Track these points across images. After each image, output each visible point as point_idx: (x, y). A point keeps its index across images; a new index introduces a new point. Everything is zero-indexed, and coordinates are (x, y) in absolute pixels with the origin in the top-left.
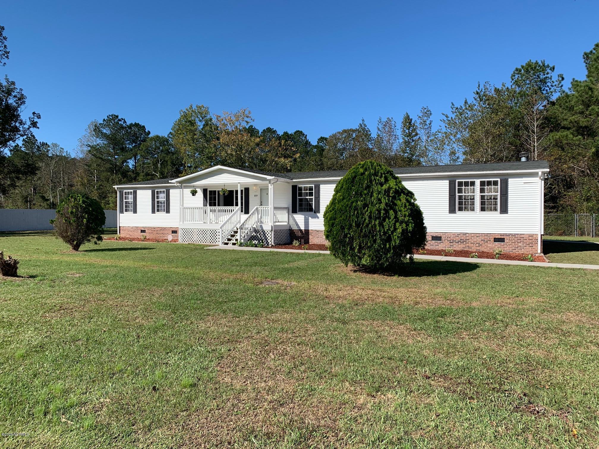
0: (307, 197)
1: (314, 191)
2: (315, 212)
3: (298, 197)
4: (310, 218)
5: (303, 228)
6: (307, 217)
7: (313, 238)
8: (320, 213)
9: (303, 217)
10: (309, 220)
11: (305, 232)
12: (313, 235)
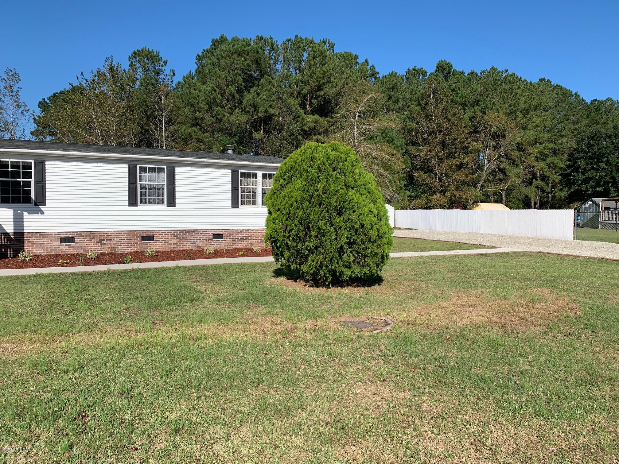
0: (18, 180)
1: (33, 170)
2: (36, 204)
4: (25, 214)
5: (12, 231)
6: (19, 212)
7: (34, 246)
8: (45, 206)
9: (12, 211)
10: (24, 217)
11: (14, 237)
12: (33, 242)
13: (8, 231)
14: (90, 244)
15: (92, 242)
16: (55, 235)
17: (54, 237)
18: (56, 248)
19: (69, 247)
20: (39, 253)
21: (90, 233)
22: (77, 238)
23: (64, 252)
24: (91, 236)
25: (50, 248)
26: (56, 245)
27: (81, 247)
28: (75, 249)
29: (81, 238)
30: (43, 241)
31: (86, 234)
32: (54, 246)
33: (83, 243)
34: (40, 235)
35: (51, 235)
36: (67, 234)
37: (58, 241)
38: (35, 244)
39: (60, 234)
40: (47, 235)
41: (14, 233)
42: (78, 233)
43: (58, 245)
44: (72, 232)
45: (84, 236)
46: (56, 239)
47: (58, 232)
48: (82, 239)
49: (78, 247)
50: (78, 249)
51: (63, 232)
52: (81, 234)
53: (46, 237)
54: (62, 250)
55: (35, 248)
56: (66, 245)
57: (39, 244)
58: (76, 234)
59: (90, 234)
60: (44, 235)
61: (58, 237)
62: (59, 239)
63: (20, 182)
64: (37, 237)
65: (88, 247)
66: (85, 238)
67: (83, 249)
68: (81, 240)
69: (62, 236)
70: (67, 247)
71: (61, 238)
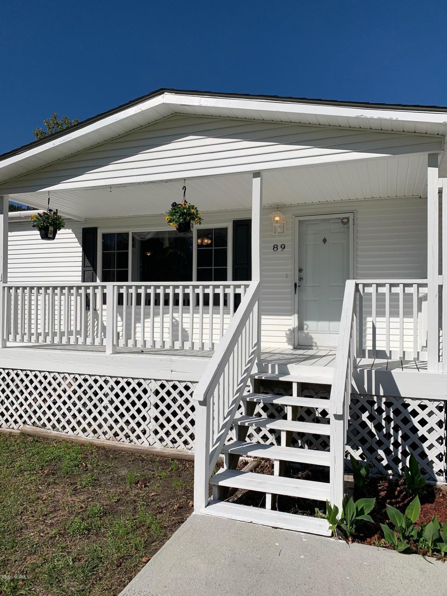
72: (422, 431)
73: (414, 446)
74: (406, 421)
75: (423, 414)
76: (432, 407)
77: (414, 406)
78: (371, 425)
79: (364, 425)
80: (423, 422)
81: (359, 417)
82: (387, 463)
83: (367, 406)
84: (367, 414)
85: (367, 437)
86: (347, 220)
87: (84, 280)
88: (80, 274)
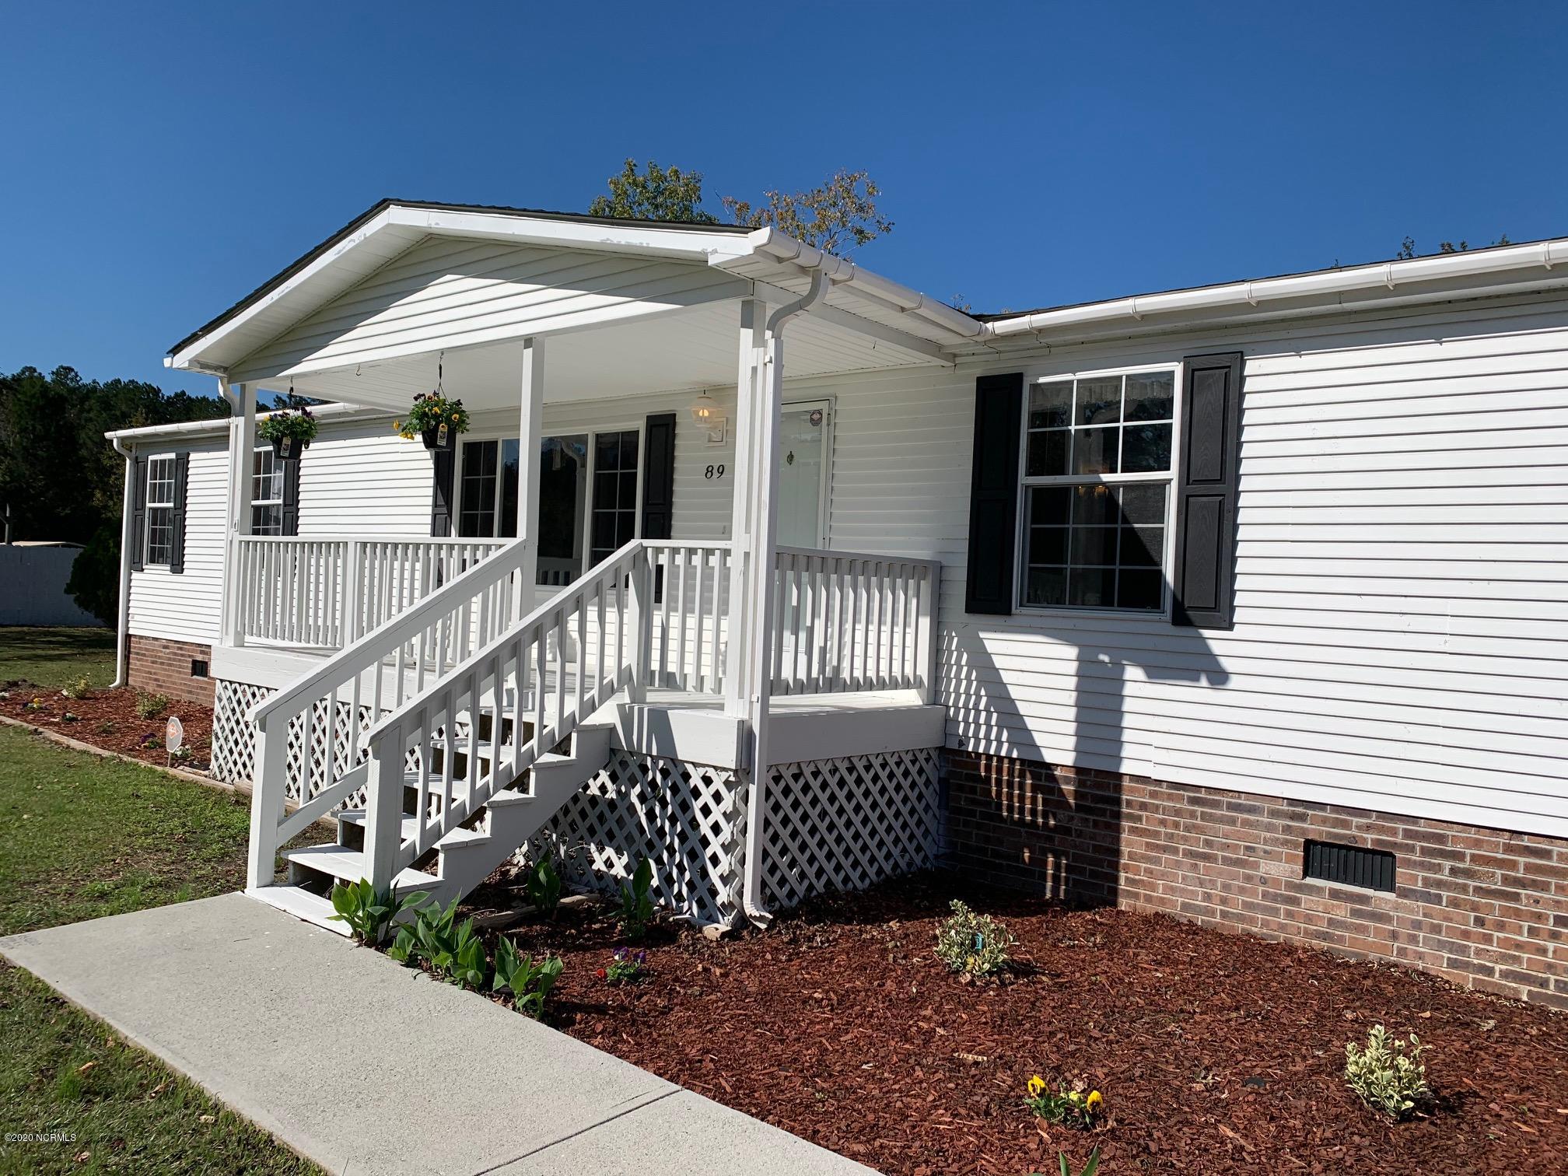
0: (1107, 477)
1: (1176, 421)
2: (1181, 618)
3: (1024, 479)
4: (1133, 673)
5: (1069, 759)
6: (1105, 658)
7: (1157, 861)
8: (1230, 627)
9: (1072, 652)
10: (1128, 689)
11: (1077, 794)
12: (1156, 835)
13: (1049, 757)
14: (1501, 926)
15: (1518, 913)
16: (1274, 814)
17: (1270, 828)
18: (1275, 898)
19: (1355, 913)
20: (1186, 907)
21: (1503, 839)
22: (1409, 864)
23: (1325, 936)
24: (1513, 865)
25: (1242, 890)
26: (1276, 882)
27: (1437, 929)
28: (1394, 936)
29: (1438, 868)
30: (1208, 843)
31: (1478, 843)
32: (1264, 881)
33: (1454, 903)
34: (1194, 801)
35: (1251, 810)
36: (1345, 824)
37: (1290, 859)
38: (1164, 849)
39: (1302, 818)
40: (1231, 807)
41: (1079, 770)
42: (1421, 828)
43: (1290, 886)
44: (1382, 815)
45: (1458, 856)
46: (1275, 842)
47: (1292, 802)
48: (1445, 876)
49: (1417, 925)
50: (1413, 939)
51: (1322, 806)
52: (1441, 839)
53: (1222, 820)
54: (1309, 919)
55: (1163, 876)
56: (1335, 894)
57: (1190, 854)
58: (1408, 834)
59: (1509, 849)
60: (1216, 804)
61: (1287, 829)
62: (1296, 845)
63: (1112, 488)
64: (1178, 812)
65: (1488, 939)
66: (1468, 874)
67: (1453, 948)
68: (1439, 884)
69: (1317, 830)
70: (1342, 911)
71: (1309, 844)
72: (705, 828)
73: (693, 856)
74: (685, 807)
75: (706, 796)
76: (718, 784)
77: (696, 780)
78: (641, 811)
79: (632, 808)
80: (706, 811)
81: (627, 795)
82: (657, 883)
83: (638, 774)
84: (637, 789)
85: (636, 834)
86: (818, 416)
87: (434, 534)
88: (429, 520)
